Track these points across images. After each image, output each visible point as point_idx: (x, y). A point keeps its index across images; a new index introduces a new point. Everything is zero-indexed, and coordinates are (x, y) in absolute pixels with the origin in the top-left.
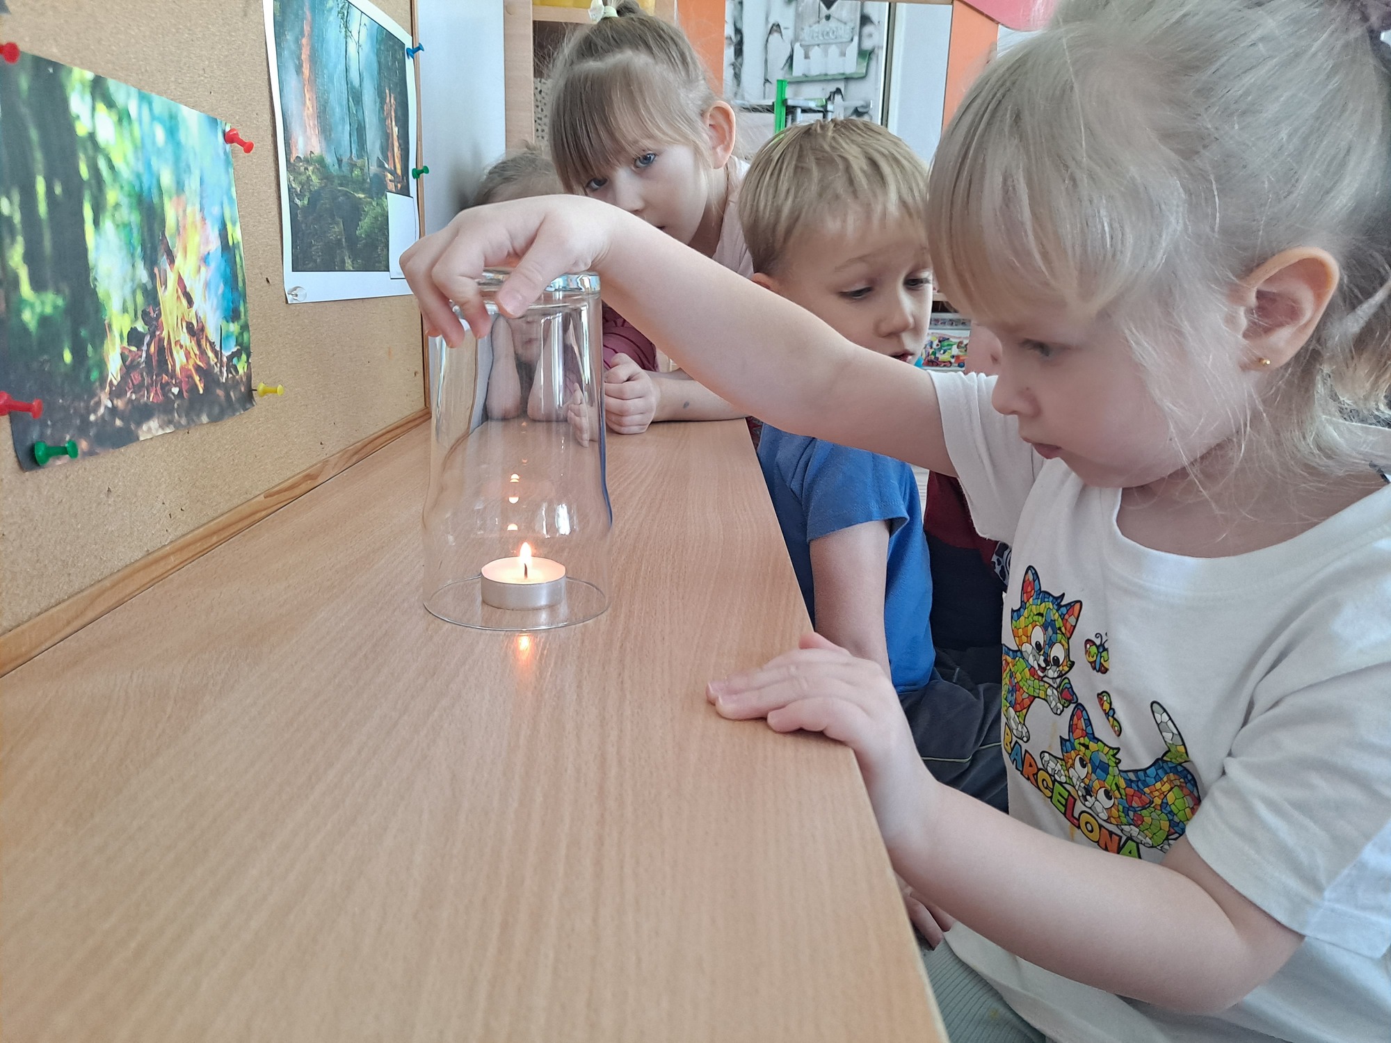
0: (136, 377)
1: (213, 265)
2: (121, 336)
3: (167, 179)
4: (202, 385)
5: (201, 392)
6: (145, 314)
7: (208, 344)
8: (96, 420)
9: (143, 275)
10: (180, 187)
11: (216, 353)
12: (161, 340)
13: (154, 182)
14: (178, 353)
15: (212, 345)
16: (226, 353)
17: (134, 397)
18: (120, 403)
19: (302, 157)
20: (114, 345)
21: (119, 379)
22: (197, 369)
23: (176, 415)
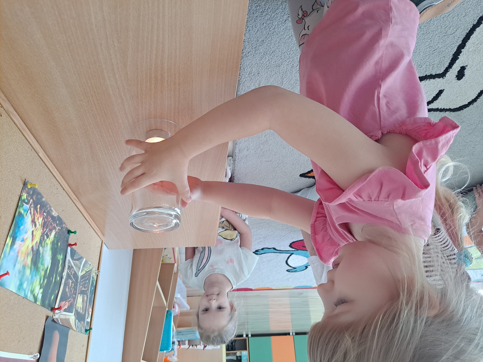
0: (51, 227)
1: (22, 237)
2: (50, 239)
3: (28, 272)
5: (39, 205)
6: (44, 239)
7: (32, 215)
9: (41, 249)
10: (24, 267)
11: (31, 209)
12: (43, 230)
13: (32, 272)
14: (40, 222)
16: (29, 206)
17: (52, 223)
18: (55, 225)
21: (53, 231)
22: (37, 212)
23: (48, 209)
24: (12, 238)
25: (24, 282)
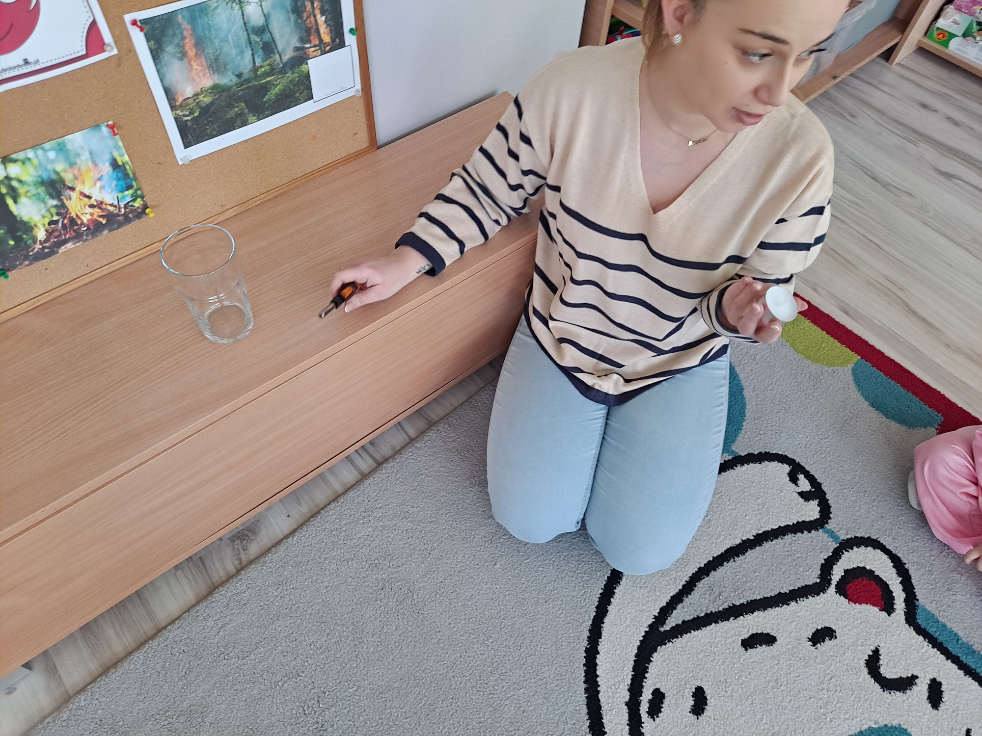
0: (56, 234)
1: (106, 178)
2: (44, 225)
3: (59, 167)
4: (105, 220)
5: (104, 222)
6: (57, 214)
7: (108, 206)
8: (33, 254)
9: (55, 202)
10: (72, 165)
11: (115, 206)
12: (71, 217)
13: (51, 172)
14: (84, 216)
15: (111, 205)
16: (122, 204)
17: (56, 240)
18: (47, 245)
19: (190, 96)
20: (39, 229)
21: (45, 237)
22: (100, 216)
23: (85, 237)
24: (120, 163)
25: (57, 155)
